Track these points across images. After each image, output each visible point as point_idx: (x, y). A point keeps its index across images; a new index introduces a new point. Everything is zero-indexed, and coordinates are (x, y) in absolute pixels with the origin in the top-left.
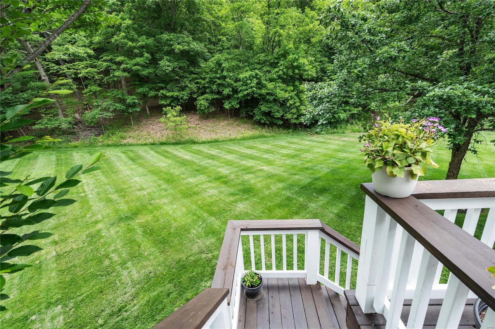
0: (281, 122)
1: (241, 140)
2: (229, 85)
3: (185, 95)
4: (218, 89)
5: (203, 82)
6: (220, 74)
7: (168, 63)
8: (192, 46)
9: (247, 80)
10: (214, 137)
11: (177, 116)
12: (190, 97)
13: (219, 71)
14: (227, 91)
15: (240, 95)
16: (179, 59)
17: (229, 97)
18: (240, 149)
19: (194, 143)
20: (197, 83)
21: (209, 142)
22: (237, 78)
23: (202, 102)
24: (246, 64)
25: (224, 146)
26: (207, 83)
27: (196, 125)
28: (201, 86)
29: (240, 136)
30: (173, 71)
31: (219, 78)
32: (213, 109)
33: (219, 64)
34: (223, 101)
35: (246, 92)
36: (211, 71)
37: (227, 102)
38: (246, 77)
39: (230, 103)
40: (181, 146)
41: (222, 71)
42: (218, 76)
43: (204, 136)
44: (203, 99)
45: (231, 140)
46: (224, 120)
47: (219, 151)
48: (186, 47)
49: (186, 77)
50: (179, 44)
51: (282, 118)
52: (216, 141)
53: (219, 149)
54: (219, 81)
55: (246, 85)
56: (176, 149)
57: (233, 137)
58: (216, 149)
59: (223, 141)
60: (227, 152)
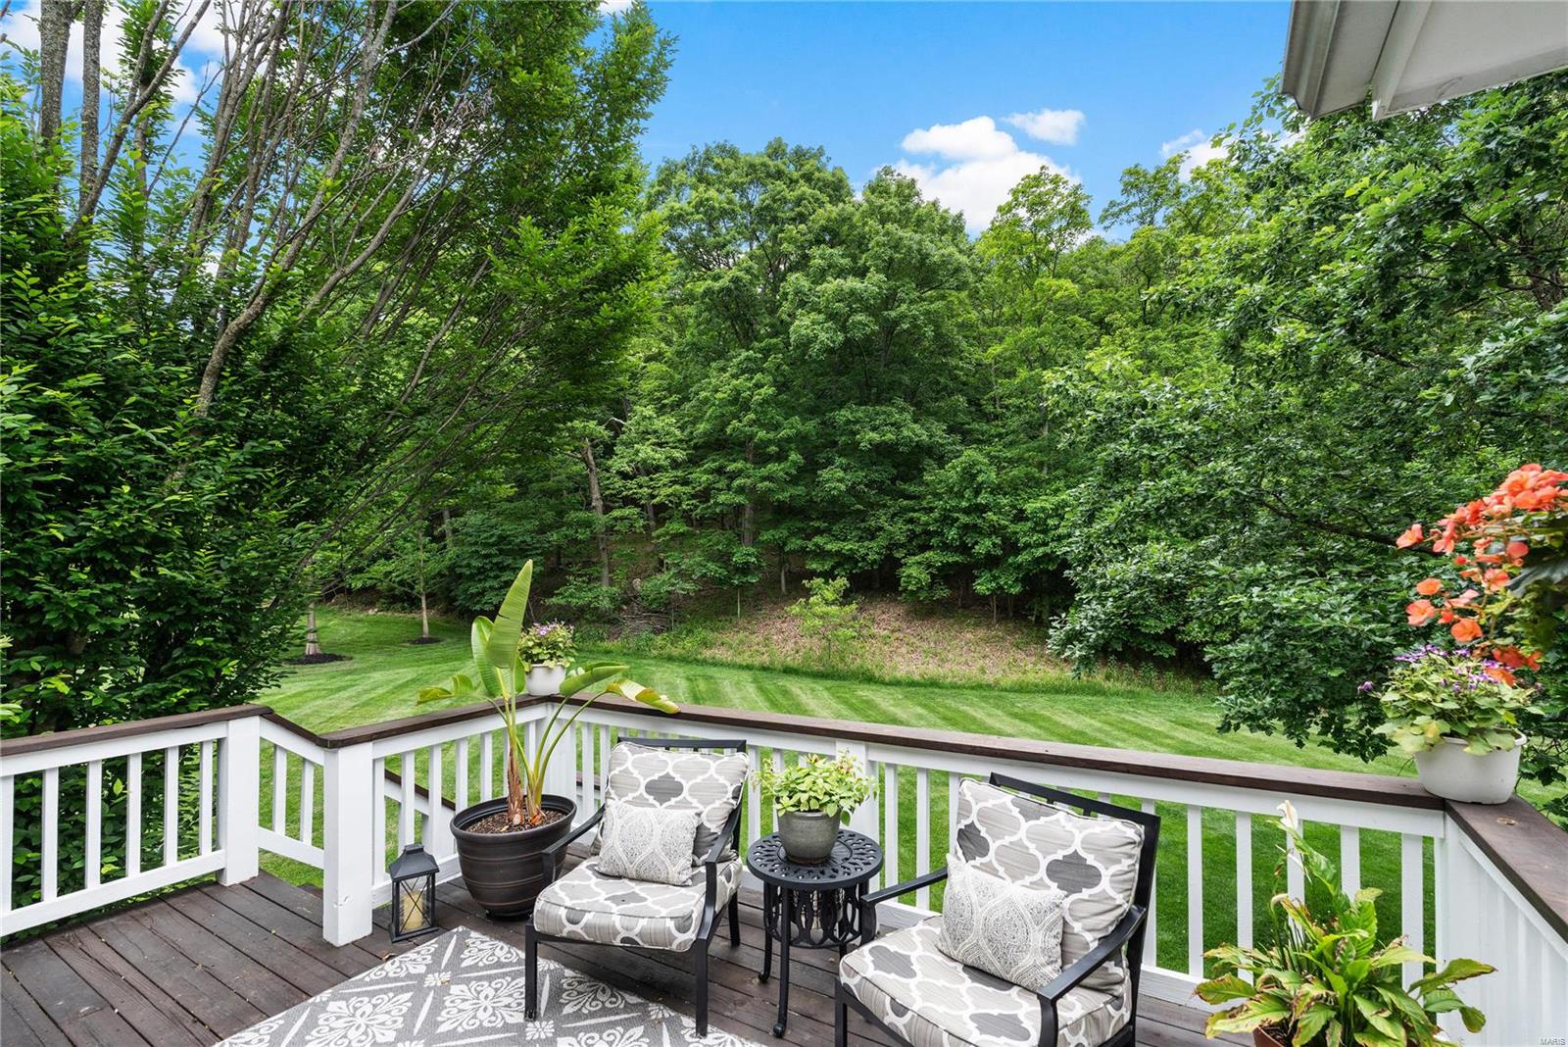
0: (1168, 652)
1: (1012, 690)
2: (995, 530)
3: (872, 551)
4: (961, 538)
5: (924, 518)
6: (969, 500)
7: (841, 474)
8: (906, 433)
9: (1050, 516)
10: (933, 669)
11: (833, 603)
12: (886, 556)
13: (968, 494)
14: (984, 546)
15: (1023, 557)
16: (874, 464)
17: (991, 562)
18: (989, 715)
19: (869, 679)
20: (911, 521)
21: (912, 684)
22: (1022, 511)
23: (914, 571)
24: (1059, 472)
25: (949, 702)
26: (936, 521)
27: (893, 631)
28: (918, 530)
29: (1014, 677)
30: (851, 490)
31: (967, 511)
32: (942, 592)
33: (969, 474)
34: (975, 572)
35: (1040, 552)
36: (950, 490)
37: (986, 575)
38: (1043, 509)
39: (995, 578)
40: (829, 683)
41: (977, 493)
42: (964, 504)
43: (906, 666)
44: (920, 563)
45: (979, 687)
46: (977, 625)
47: (920, 710)
48: (889, 436)
49: (884, 506)
50: (874, 429)
51: (1170, 636)
52: (934, 683)
53: (925, 706)
54: (964, 519)
55: (1045, 532)
56: (813, 690)
57: (989, 678)
58: (920, 705)
59: (954, 686)
60: (945, 718)
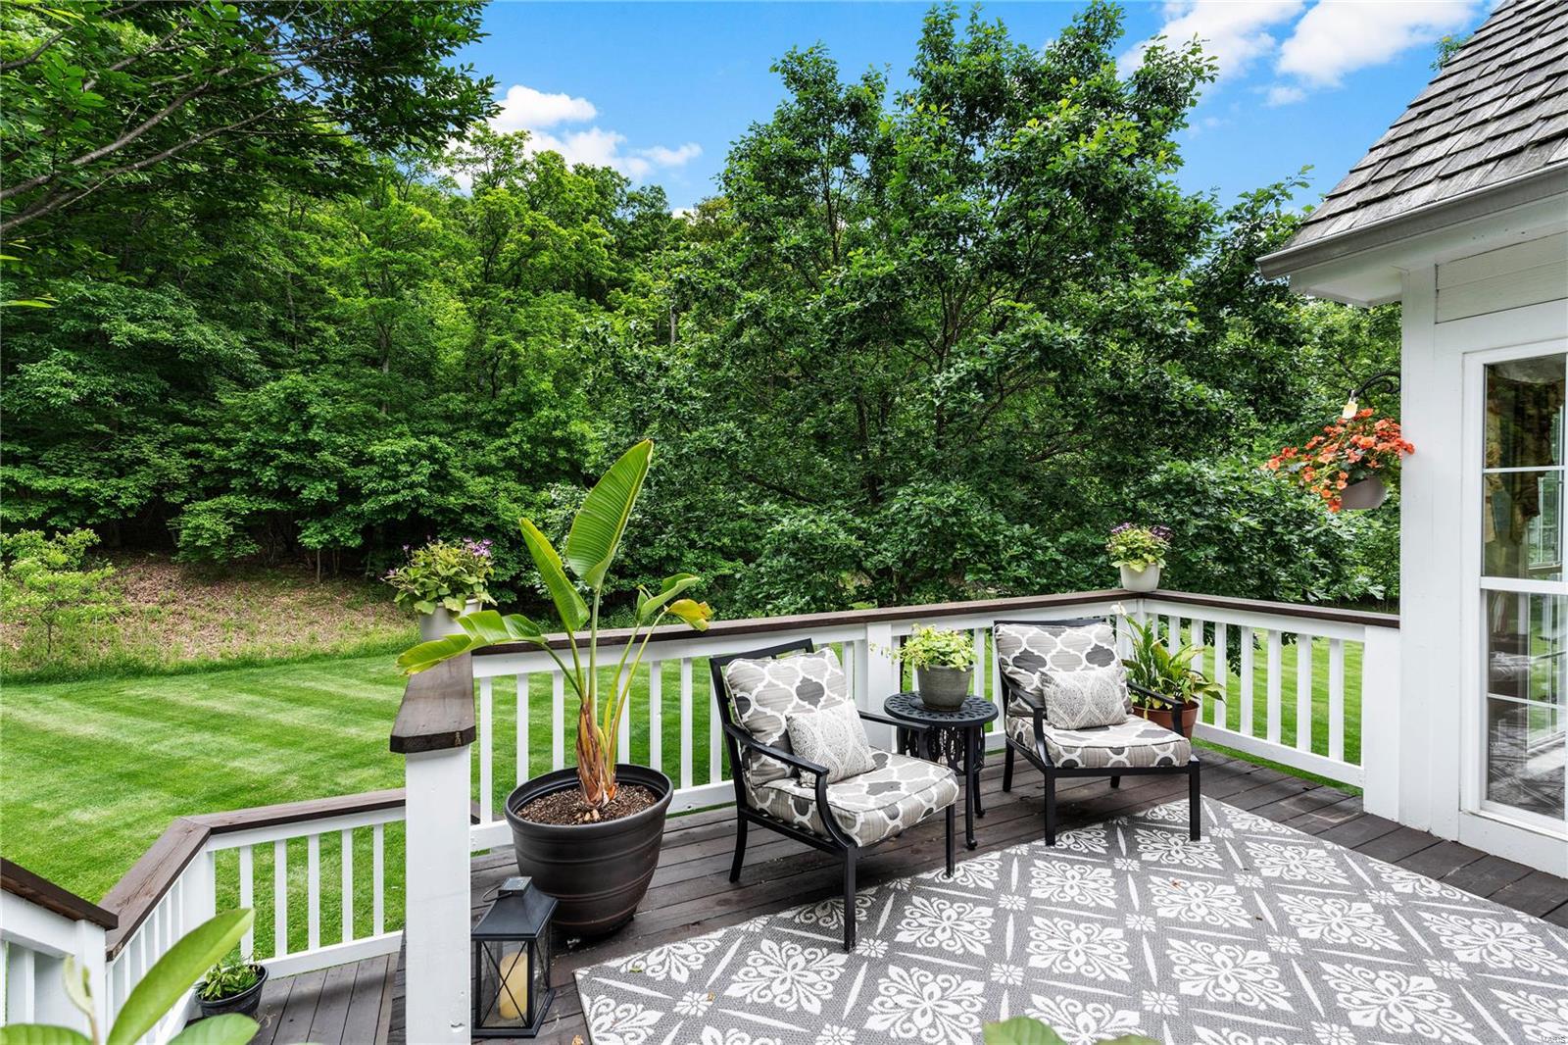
0: (512, 599)
1: (356, 655)
2: (328, 473)
3: (129, 492)
4: (280, 480)
5: (220, 452)
6: (294, 434)
7: (69, 376)
8: (192, 335)
9: (399, 461)
10: (239, 646)
11: (66, 567)
12: (151, 501)
13: (293, 426)
14: (314, 491)
15: (368, 506)
16: (127, 369)
17: (322, 510)
18: (345, 687)
19: (136, 671)
20: (195, 454)
21: (213, 668)
22: (361, 453)
23: (206, 521)
24: (402, 415)
25: (281, 680)
26: (239, 457)
27: (163, 604)
28: (208, 467)
29: (353, 642)
30: (88, 402)
31: (290, 448)
32: (249, 548)
33: (295, 404)
34: (299, 523)
35: (390, 500)
36: (261, 420)
37: (314, 527)
38: (394, 454)
39: (326, 529)
40: (62, 688)
41: (306, 426)
42: (288, 439)
43: (190, 648)
44: (215, 511)
45: (315, 657)
46: (294, 587)
47: (245, 697)
48: (165, 336)
49: (145, 431)
50: (133, 319)
51: (515, 584)
52: (248, 663)
53: (251, 691)
54: (287, 457)
55: (395, 478)
56: (30, 701)
57: (324, 646)
58: (242, 691)
59: (279, 663)
60: (290, 700)
